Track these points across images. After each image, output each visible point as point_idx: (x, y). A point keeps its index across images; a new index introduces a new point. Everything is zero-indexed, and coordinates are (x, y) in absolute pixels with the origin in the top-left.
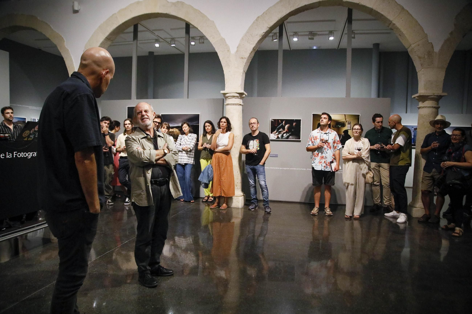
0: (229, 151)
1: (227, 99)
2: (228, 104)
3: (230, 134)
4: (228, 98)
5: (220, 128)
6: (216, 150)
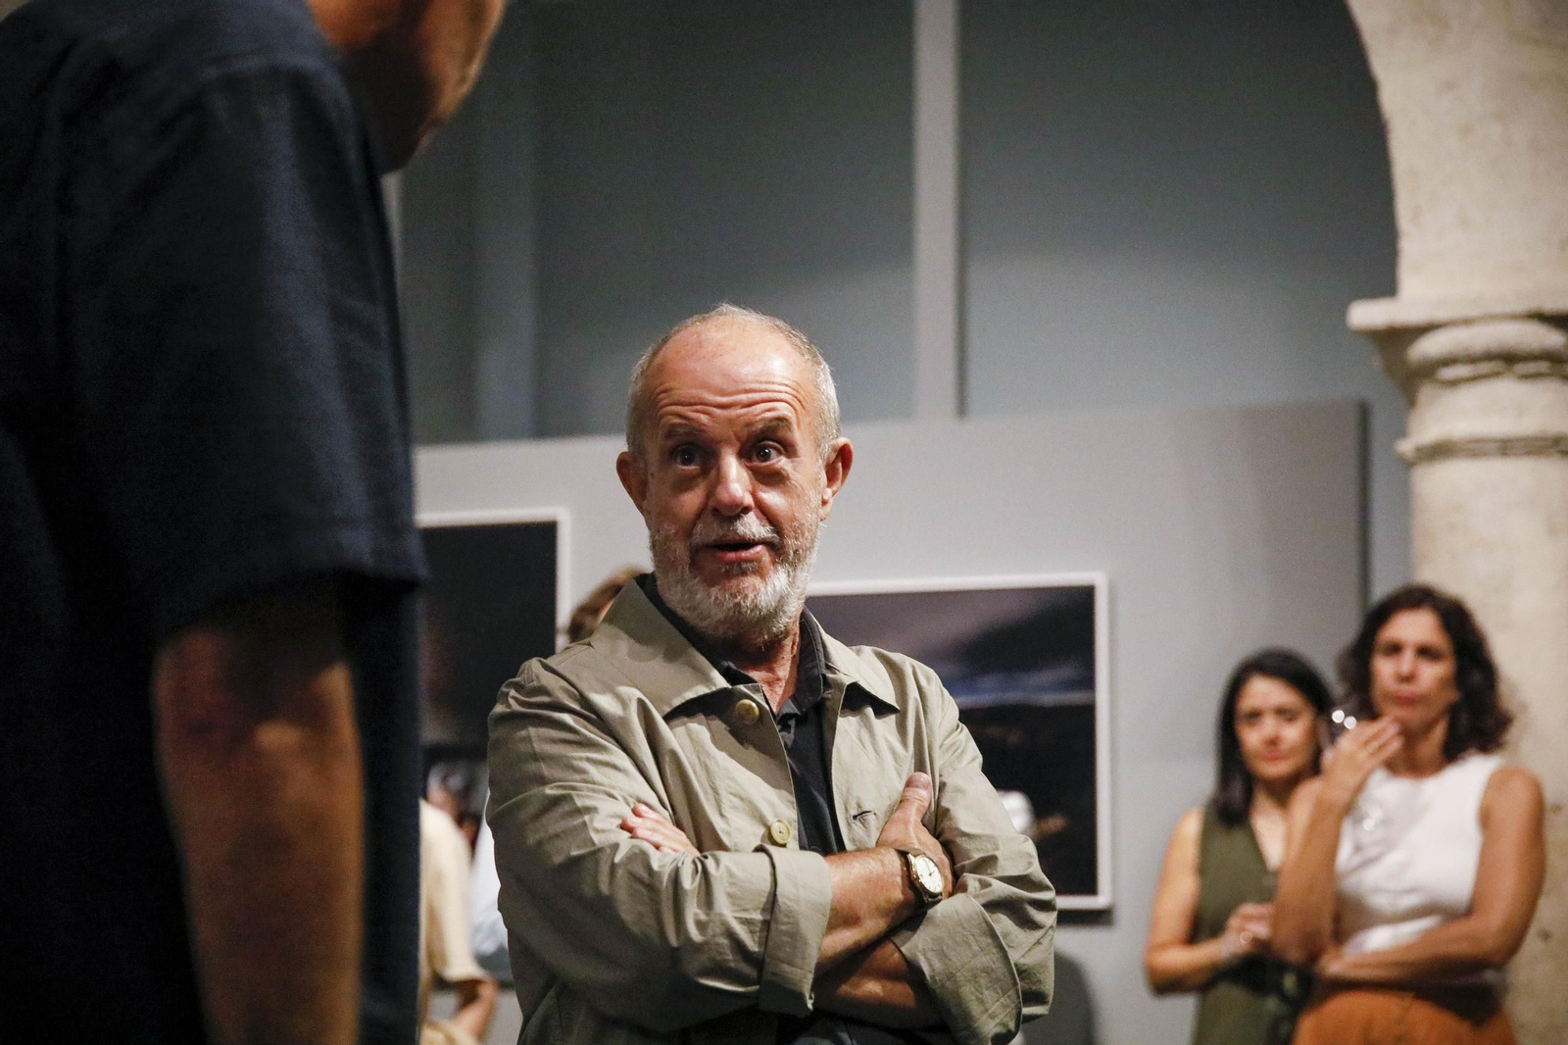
0: (1490, 976)
1: (1426, 392)
2: (1440, 451)
3: (1496, 784)
4: (1448, 373)
5: (1367, 710)
6: (1335, 965)
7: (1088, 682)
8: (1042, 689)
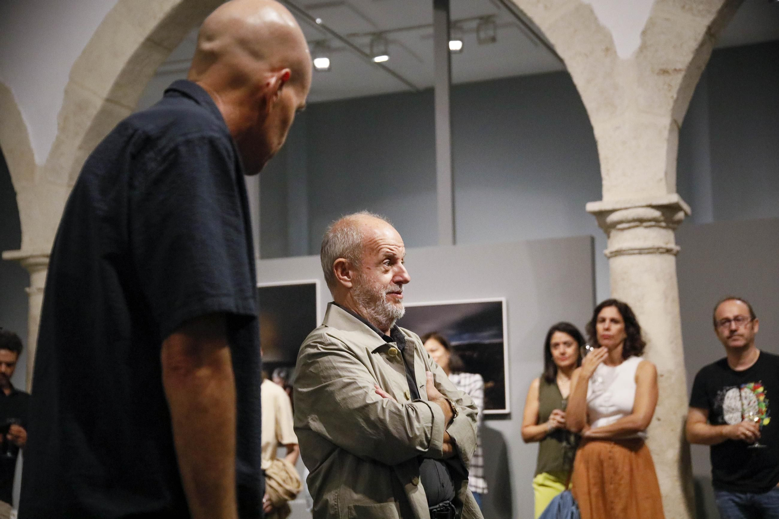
0: (640, 434)
1: (613, 233)
2: (618, 253)
3: (640, 367)
4: (620, 226)
5: (597, 345)
6: (588, 432)
7: (501, 335)
8: (485, 338)
